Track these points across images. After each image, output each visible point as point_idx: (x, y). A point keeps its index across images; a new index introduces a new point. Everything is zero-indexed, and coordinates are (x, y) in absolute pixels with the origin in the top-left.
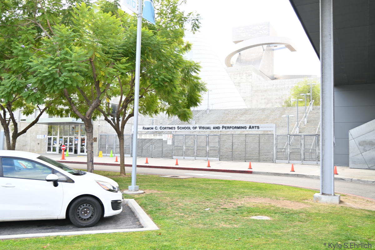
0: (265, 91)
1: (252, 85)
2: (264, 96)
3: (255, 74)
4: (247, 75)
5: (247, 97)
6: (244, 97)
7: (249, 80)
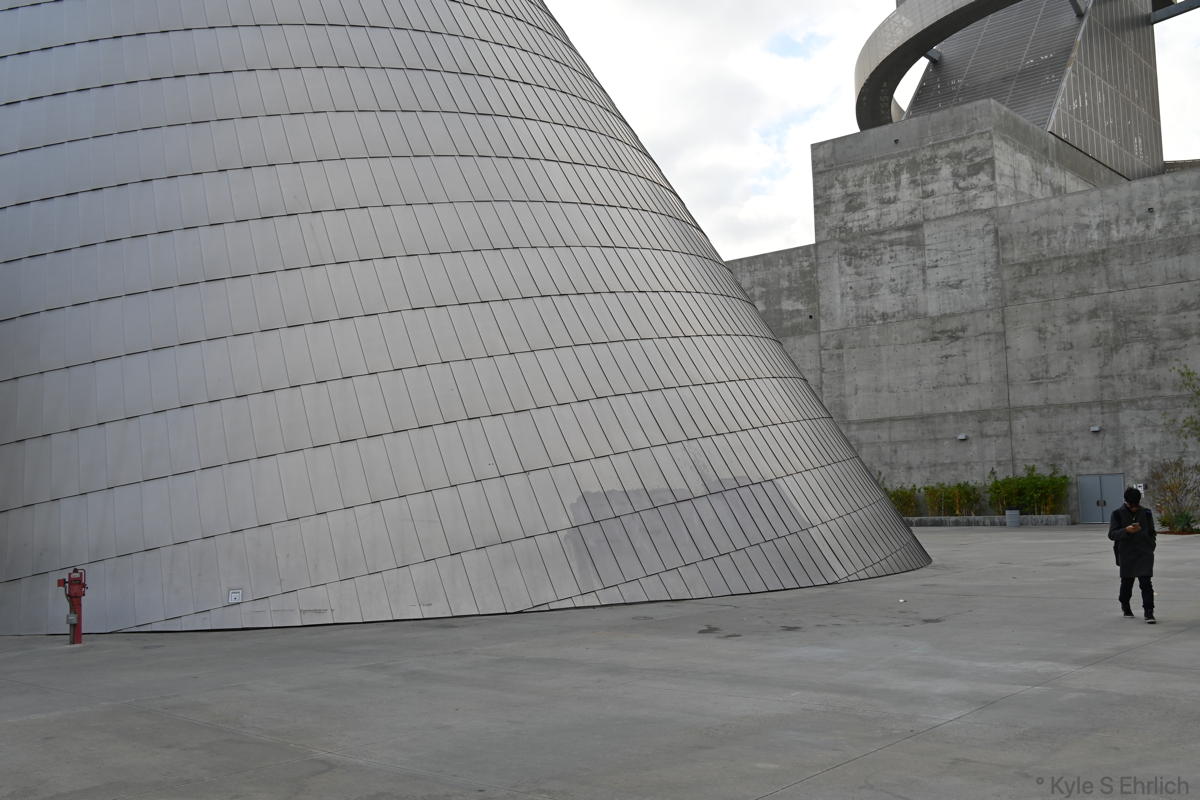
0: (1095, 263)
1: (996, 231)
2: (1085, 292)
3: (1019, 156)
4: (963, 169)
5: (973, 312)
6: (953, 315)
7: (975, 197)
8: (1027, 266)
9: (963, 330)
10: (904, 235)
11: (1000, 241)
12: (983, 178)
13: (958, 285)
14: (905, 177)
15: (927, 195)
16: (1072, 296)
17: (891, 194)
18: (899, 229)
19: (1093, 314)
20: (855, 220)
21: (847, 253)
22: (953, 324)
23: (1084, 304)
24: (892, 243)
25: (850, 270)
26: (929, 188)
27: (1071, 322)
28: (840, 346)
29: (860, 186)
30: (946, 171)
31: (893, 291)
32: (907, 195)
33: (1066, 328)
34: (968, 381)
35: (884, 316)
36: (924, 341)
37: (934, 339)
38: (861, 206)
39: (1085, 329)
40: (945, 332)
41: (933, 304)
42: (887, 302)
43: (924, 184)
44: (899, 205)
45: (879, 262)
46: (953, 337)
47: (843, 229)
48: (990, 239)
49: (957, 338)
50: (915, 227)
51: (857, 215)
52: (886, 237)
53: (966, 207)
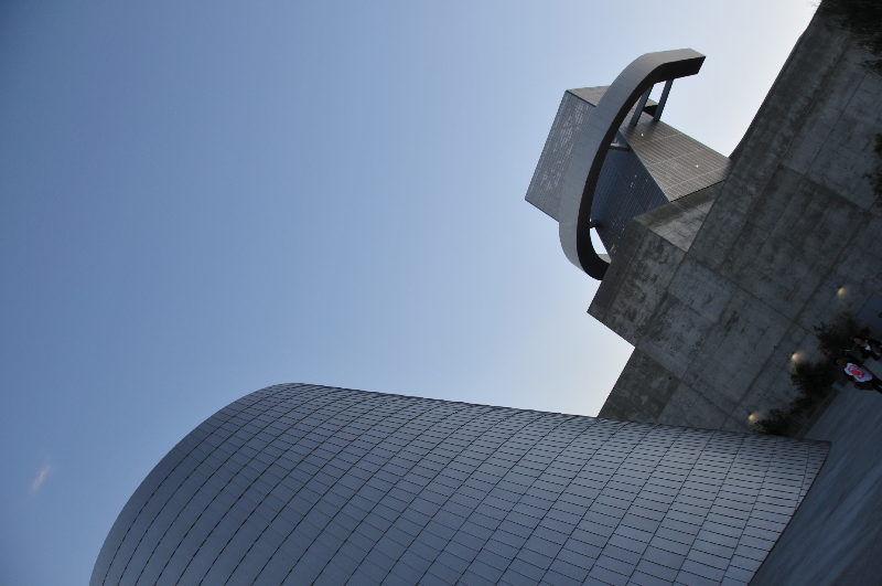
3: (670, 225)
4: (656, 255)
5: (730, 302)
6: (724, 312)
7: (674, 259)
8: (727, 260)
9: (735, 313)
10: (665, 304)
11: (704, 264)
12: (667, 248)
13: (710, 299)
14: (638, 283)
15: (655, 279)
16: (758, 251)
17: (641, 295)
18: (661, 303)
19: (776, 248)
20: (640, 320)
21: (652, 337)
22: (728, 315)
23: (767, 249)
24: (665, 313)
25: (662, 342)
26: (652, 276)
27: (772, 261)
28: (696, 376)
29: (624, 305)
30: (650, 263)
31: (688, 331)
32: (648, 289)
33: (772, 265)
34: (764, 331)
35: (698, 344)
36: (726, 335)
37: (729, 330)
38: (635, 313)
39: (780, 257)
40: (729, 323)
41: (711, 316)
42: (692, 337)
43: (648, 277)
44: (649, 296)
45: (669, 326)
46: (734, 319)
47: (639, 329)
48: (699, 267)
49: (738, 318)
50: (666, 296)
51: (638, 317)
52: (660, 313)
53: (675, 267)
